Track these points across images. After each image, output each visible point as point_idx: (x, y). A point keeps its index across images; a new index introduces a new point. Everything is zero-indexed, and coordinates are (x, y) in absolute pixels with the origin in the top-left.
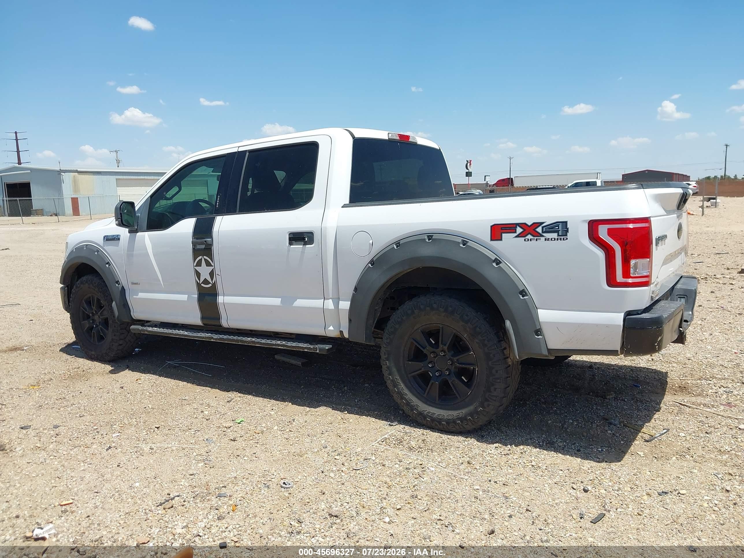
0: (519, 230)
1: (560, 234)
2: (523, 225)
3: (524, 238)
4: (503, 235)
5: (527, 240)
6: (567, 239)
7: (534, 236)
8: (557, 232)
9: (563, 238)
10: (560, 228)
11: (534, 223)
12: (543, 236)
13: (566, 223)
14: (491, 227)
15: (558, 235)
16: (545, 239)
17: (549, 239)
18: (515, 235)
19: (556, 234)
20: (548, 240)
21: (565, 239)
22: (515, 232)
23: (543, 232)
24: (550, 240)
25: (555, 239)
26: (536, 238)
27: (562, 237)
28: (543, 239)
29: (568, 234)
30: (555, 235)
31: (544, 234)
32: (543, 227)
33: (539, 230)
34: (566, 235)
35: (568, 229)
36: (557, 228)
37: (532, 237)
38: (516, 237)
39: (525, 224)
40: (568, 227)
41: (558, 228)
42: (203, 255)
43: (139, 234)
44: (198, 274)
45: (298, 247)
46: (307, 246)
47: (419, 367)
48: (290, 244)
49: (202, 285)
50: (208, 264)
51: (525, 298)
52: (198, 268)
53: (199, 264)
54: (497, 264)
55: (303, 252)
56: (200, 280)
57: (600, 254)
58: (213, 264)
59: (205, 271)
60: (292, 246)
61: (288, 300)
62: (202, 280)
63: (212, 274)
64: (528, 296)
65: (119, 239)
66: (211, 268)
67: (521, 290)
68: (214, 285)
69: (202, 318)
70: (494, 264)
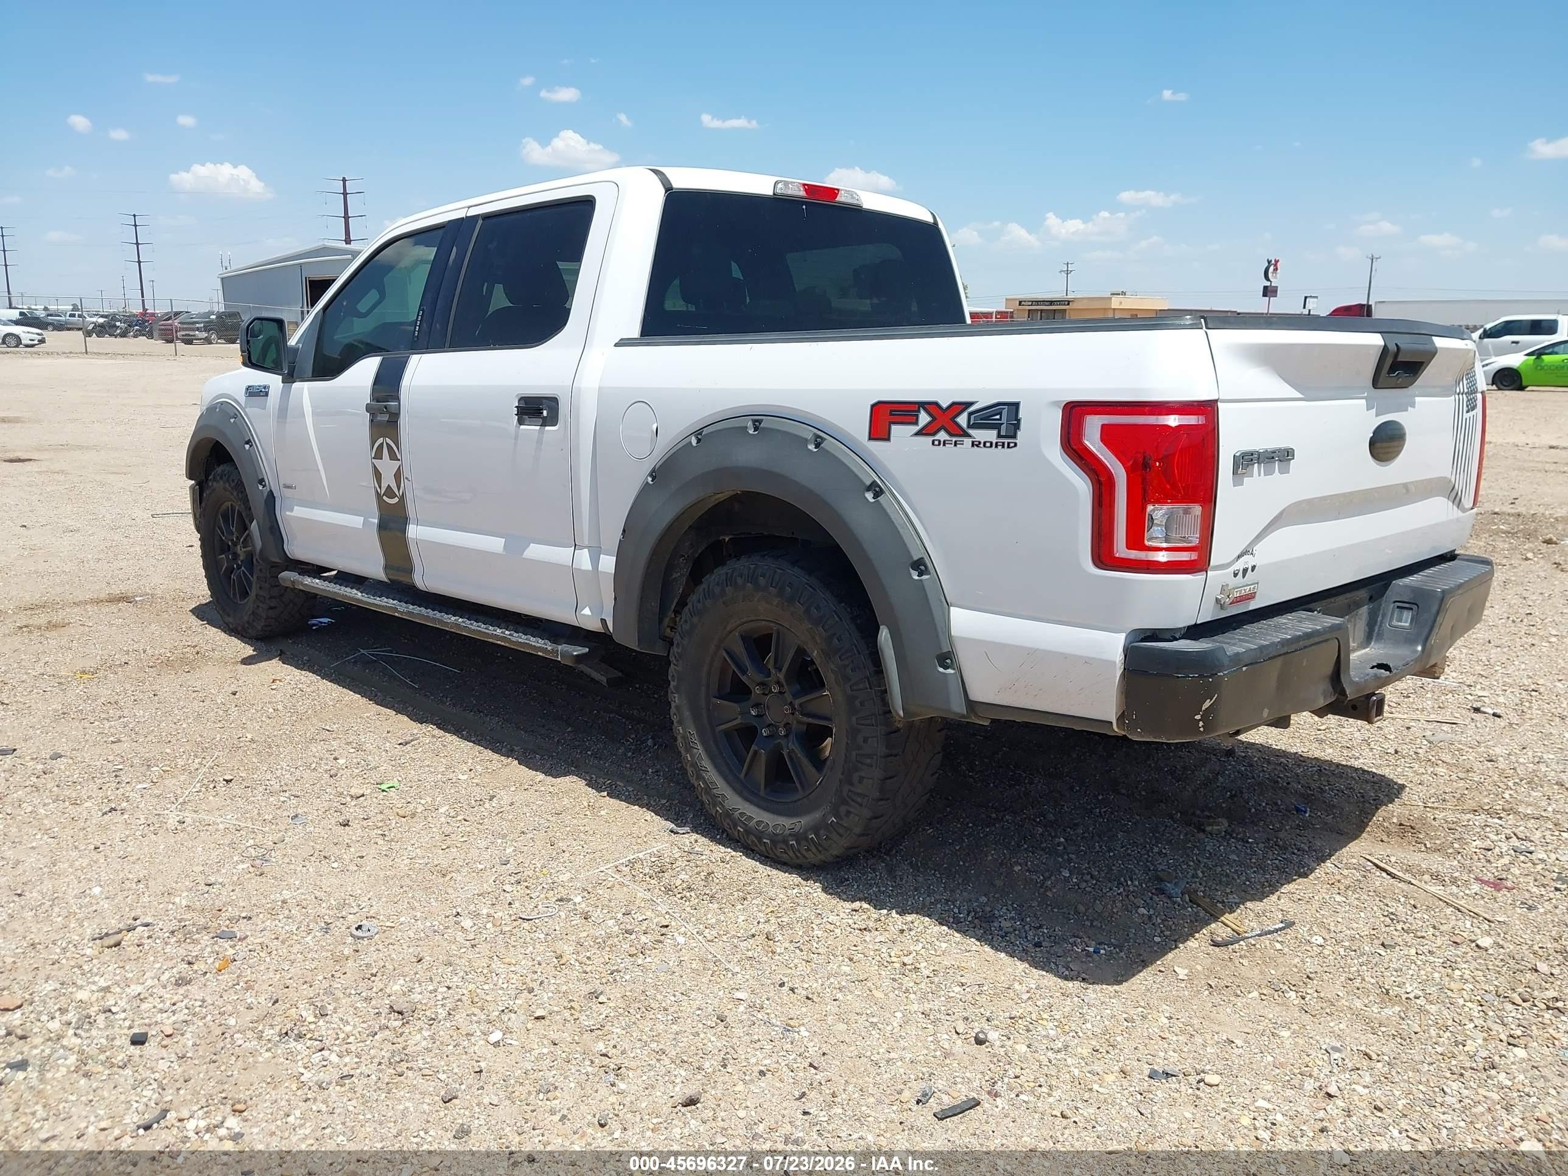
0: (924, 418)
1: (1003, 433)
2: (931, 407)
3: (931, 439)
4: (893, 427)
5: (936, 443)
6: (1016, 445)
7: (951, 435)
8: (997, 427)
9: (1009, 443)
10: (1004, 420)
11: (954, 404)
12: (969, 436)
13: (1015, 406)
14: (873, 406)
15: (999, 436)
16: (973, 442)
17: (980, 443)
18: (916, 429)
19: (995, 432)
20: (977, 446)
21: (1012, 445)
22: (916, 423)
23: (969, 426)
24: (982, 445)
25: (991, 443)
26: (954, 439)
27: (1006, 441)
28: (968, 441)
29: (1019, 433)
30: (991, 435)
31: (971, 432)
32: (970, 414)
33: (962, 420)
34: (1014, 436)
35: (1019, 421)
36: (998, 417)
37: (947, 437)
38: (918, 434)
39: (936, 404)
40: (1020, 415)
41: (1000, 419)
42: (384, 436)
43: (296, 385)
44: (378, 475)
45: (531, 429)
46: (547, 428)
47: (733, 714)
48: (521, 422)
49: (385, 498)
50: (393, 457)
51: (924, 577)
52: (376, 462)
53: (378, 455)
54: (876, 496)
55: (540, 441)
56: (380, 488)
57: (1081, 485)
58: (399, 457)
59: (387, 467)
60: (522, 427)
61: (516, 544)
62: (384, 486)
63: (398, 476)
64: (929, 574)
65: (267, 394)
66: (397, 464)
67: (915, 558)
68: (402, 498)
69: (386, 567)
70: (869, 496)
